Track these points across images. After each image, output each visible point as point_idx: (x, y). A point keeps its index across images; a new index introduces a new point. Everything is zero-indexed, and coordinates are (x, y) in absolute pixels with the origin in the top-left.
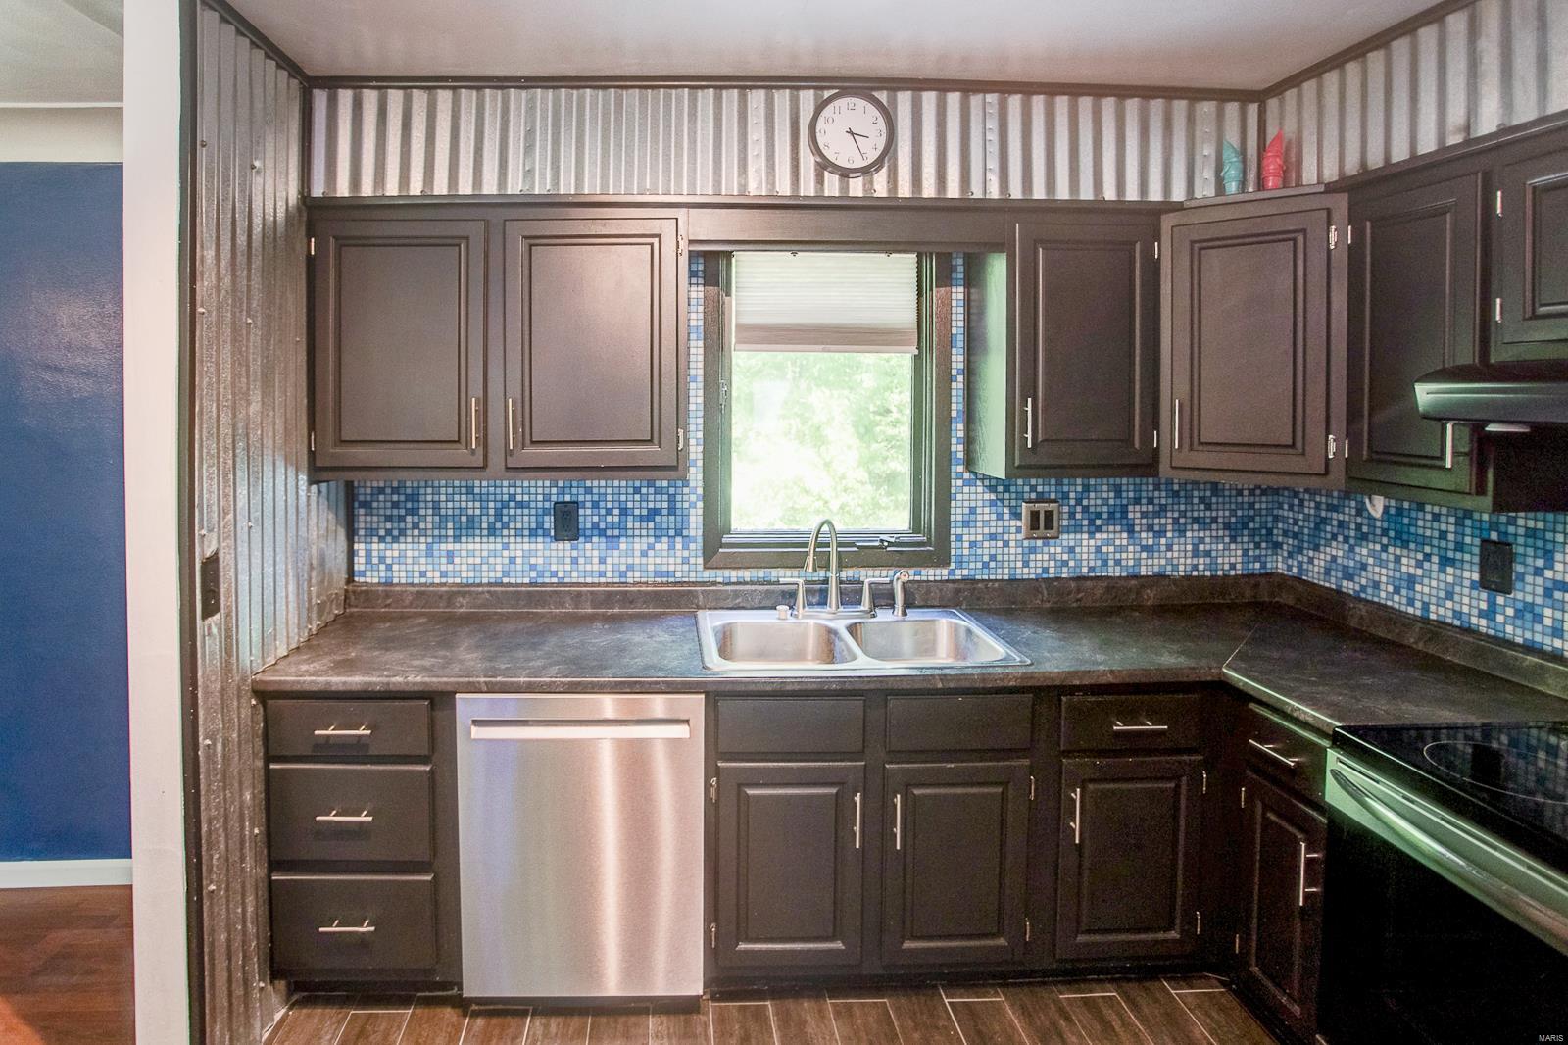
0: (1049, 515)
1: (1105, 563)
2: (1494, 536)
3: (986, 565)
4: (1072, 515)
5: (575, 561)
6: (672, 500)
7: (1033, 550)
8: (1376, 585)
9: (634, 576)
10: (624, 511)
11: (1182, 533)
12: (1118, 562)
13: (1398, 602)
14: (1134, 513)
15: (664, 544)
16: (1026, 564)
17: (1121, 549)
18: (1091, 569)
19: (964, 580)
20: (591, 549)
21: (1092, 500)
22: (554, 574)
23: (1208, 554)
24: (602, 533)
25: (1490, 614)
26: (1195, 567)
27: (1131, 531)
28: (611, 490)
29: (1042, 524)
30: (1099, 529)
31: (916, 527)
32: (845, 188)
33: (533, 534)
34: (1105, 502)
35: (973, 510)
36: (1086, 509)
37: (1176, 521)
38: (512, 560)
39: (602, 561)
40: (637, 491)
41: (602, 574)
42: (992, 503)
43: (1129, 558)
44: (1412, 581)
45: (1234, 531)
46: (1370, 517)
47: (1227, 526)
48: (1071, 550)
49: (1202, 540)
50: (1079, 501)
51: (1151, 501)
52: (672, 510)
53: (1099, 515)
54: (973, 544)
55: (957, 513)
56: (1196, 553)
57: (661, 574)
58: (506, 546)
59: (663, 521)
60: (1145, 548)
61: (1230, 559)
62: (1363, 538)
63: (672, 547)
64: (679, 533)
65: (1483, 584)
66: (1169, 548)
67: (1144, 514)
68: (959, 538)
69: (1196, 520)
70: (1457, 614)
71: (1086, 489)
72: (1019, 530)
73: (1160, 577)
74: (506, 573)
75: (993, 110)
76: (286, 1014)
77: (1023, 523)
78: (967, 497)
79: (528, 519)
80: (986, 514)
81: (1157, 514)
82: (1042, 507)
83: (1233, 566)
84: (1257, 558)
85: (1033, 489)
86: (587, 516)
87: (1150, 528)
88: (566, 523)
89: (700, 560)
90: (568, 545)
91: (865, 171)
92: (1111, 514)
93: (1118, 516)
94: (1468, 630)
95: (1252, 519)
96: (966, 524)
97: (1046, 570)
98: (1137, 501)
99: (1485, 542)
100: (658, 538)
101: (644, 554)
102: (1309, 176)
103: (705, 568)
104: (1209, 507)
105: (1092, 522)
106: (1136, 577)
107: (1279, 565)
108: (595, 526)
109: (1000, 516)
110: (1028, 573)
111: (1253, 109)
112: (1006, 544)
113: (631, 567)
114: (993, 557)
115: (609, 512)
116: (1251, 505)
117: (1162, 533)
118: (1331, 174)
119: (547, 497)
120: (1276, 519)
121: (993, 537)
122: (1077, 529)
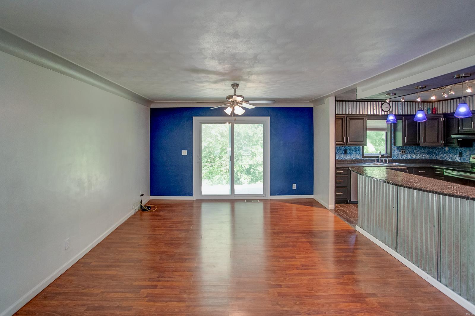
0: (404, 151)
1: (411, 157)
2: (460, 151)
3: (396, 158)
4: (407, 151)
5: (347, 157)
6: (358, 149)
7: (402, 156)
8: (447, 159)
9: (354, 159)
10: (353, 151)
11: (421, 154)
12: (413, 157)
13: (450, 160)
14: (415, 151)
15: (357, 155)
16: (401, 158)
17: (413, 156)
18: (410, 158)
19: (394, 159)
20: (349, 155)
21: (409, 150)
22: (344, 158)
23: (424, 156)
24: (350, 153)
25: (460, 160)
26: (423, 158)
27: (414, 154)
28: (352, 148)
29: (403, 152)
30: (410, 153)
31: (387, 153)
32: (384, 113)
33: (342, 153)
34: (411, 150)
35: (395, 151)
36: (409, 151)
37: (420, 152)
38: (339, 157)
39: (350, 157)
40: (354, 148)
41: (350, 158)
42: (397, 150)
43: (414, 157)
44: (451, 157)
45: (428, 153)
46: (446, 151)
47: (427, 153)
48: (407, 156)
49: (423, 155)
50: (408, 150)
51: (417, 150)
52: (358, 151)
53: (410, 151)
54: (395, 155)
55: (393, 151)
56: (423, 156)
57: (357, 158)
58: (338, 155)
59: (358, 152)
60: (416, 156)
61: (427, 157)
62: (445, 153)
63: (358, 155)
64: (359, 153)
65: (459, 157)
66: (419, 156)
67: (416, 151)
68: (393, 154)
69: (423, 152)
70: (457, 160)
71: (409, 148)
72: (400, 153)
73: (418, 159)
74: (338, 158)
75: (401, 104)
77: (401, 152)
78: (394, 149)
79: (341, 152)
80: (396, 151)
81: (418, 151)
82: (403, 150)
83: (427, 158)
84: (430, 157)
85: (402, 148)
86: (348, 151)
87: (417, 153)
88: (346, 152)
89: (362, 157)
90: (346, 155)
91: (387, 111)
92: (412, 151)
93: (413, 152)
94: (458, 162)
95: (430, 152)
96: (394, 152)
97: (404, 158)
98: (415, 150)
99: (460, 152)
100: (357, 154)
101: (355, 156)
102: (439, 112)
103: (363, 157)
104: (424, 151)
105: (409, 152)
106: (415, 159)
107: (434, 158)
108: (349, 153)
109: (398, 152)
110: (402, 159)
111: (431, 103)
112: (399, 155)
113: (354, 158)
114: (397, 157)
115: (351, 151)
116: (430, 150)
117: (418, 154)
118: (441, 113)
119: (343, 149)
120: (433, 152)
121: (397, 154)
122: (408, 153)
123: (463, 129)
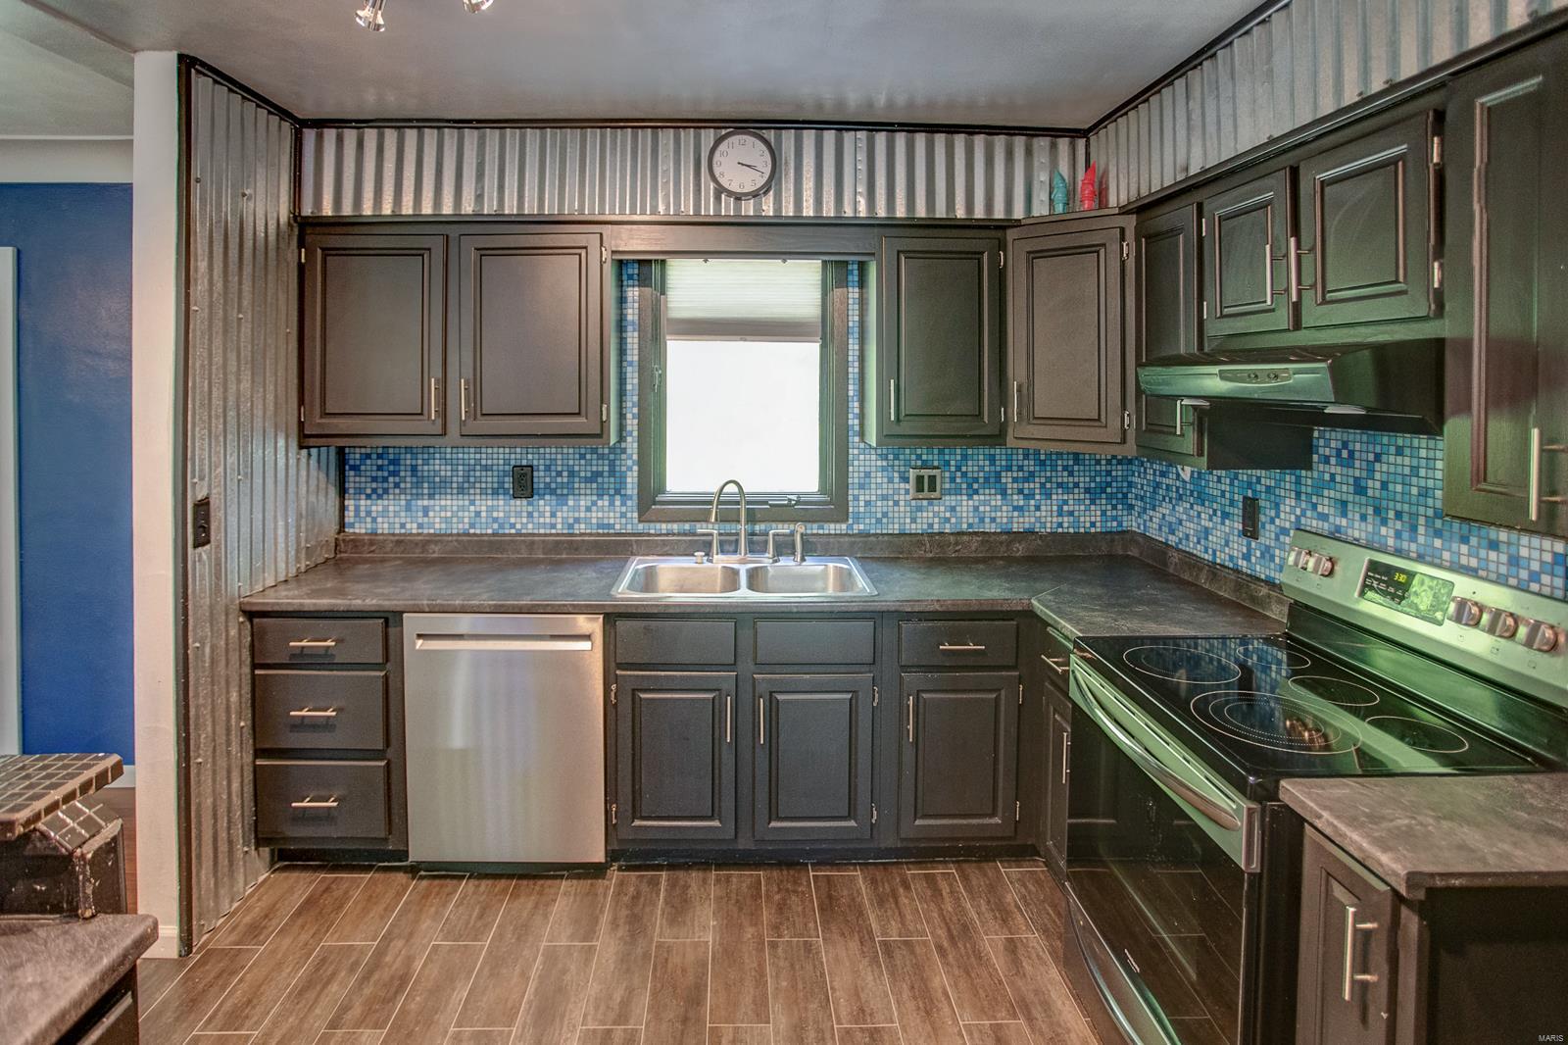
0: (932, 479)
1: (982, 520)
2: (1250, 494)
3: (879, 521)
4: (953, 480)
5: (530, 515)
6: (612, 464)
7: (920, 509)
8: (1187, 537)
9: (582, 528)
10: (572, 474)
11: (1049, 496)
12: (993, 520)
13: (1199, 551)
14: (1006, 478)
15: (605, 502)
16: (914, 520)
17: (996, 509)
18: (970, 525)
19: (860, 534)
20: (544, 505)
21: (970, 467)
22: (513, 526)
23: (1071, 513)
24: (553, 492)
25: (1247, 557)
26: (1060, 525)
27: (1004, 493)
28: (564, 455)
29: (926, 486)
30: (976, 492)
31: (823, 490)
32: (738, 208)
33: (495, 492)
34: (981, 468)
35: (868, 475)
36: (964, 475)
37: (1043, 485)
38: (478, 514)
39: (553, 515)
40: (582, 456)
41: (553, 526)
42: (884, 469)
43: (1003, 516)
44: (1207, 531)
45: (1093, 494)
46: (1184, 481)
47: (1087, 490)
48: (953, 509)
49: (1065, 502)
50: (958, 468)
51: (1020, 468)
52: (612, 473)
53: (976, 480)
54: (868, 503)
55: (854, 478)
56: (1060, 514)
57: (599, 526)
58: (472, 503)
59: (604, 481)
60: (1016, 508)
61: (1090, 518)
62: (1180, 498)
63: (612, 504)
64: (618, 492)
65: (1244, 533)
66: (1038, 508)
67: (1015, 480)
68: (856, 498)
69: (1060, 485)
70: (1231, 558)
71: (965, 457)
72: (907, 492)
73: (1029, 533)
74: (472, 525)
75: (863, 145)
76: (269, 877)
77: (911, 486)
78: (864, 461)
79: (491, 480)
80: (879, 478)
81: (1026, 480)
82: (924, 472)
83: (1093, 524)
84: (1114, 519)
85: (919, 457)
86: (541, 477)
87: (1020, 491)
88: (523, 484)
89: (636, 515)
90: (525, 502)
91: (755, 195)
92: (987, 479)
93: (994, 481)
94: (1237, 571)
95: (1109, 484)
96: (862, 486)
97: (931, 525)
98: (1009, 468)
99: (1245, 498)
100: (600, 496)
101: (588, 509)
102: (1112, 201)
103: (640, 521)
104: (1071, 474)
105: (970, 486)
106: (1009, 533)
107: (1132, 523)
108: (547, 486)
109: (891, 480)
110: (914, 528)
111: (1080, 144)
112: (896, 503)
113: (577, 520)
114: (885, 515)
115: (559, 474)
116: (1109, 473)
117: (1030, 496)
118: (1123, 200)
119: (507, 462)
120: (1131, 485)
121: (885, 498)
122: (958, 492)
123: (1223, 316)
